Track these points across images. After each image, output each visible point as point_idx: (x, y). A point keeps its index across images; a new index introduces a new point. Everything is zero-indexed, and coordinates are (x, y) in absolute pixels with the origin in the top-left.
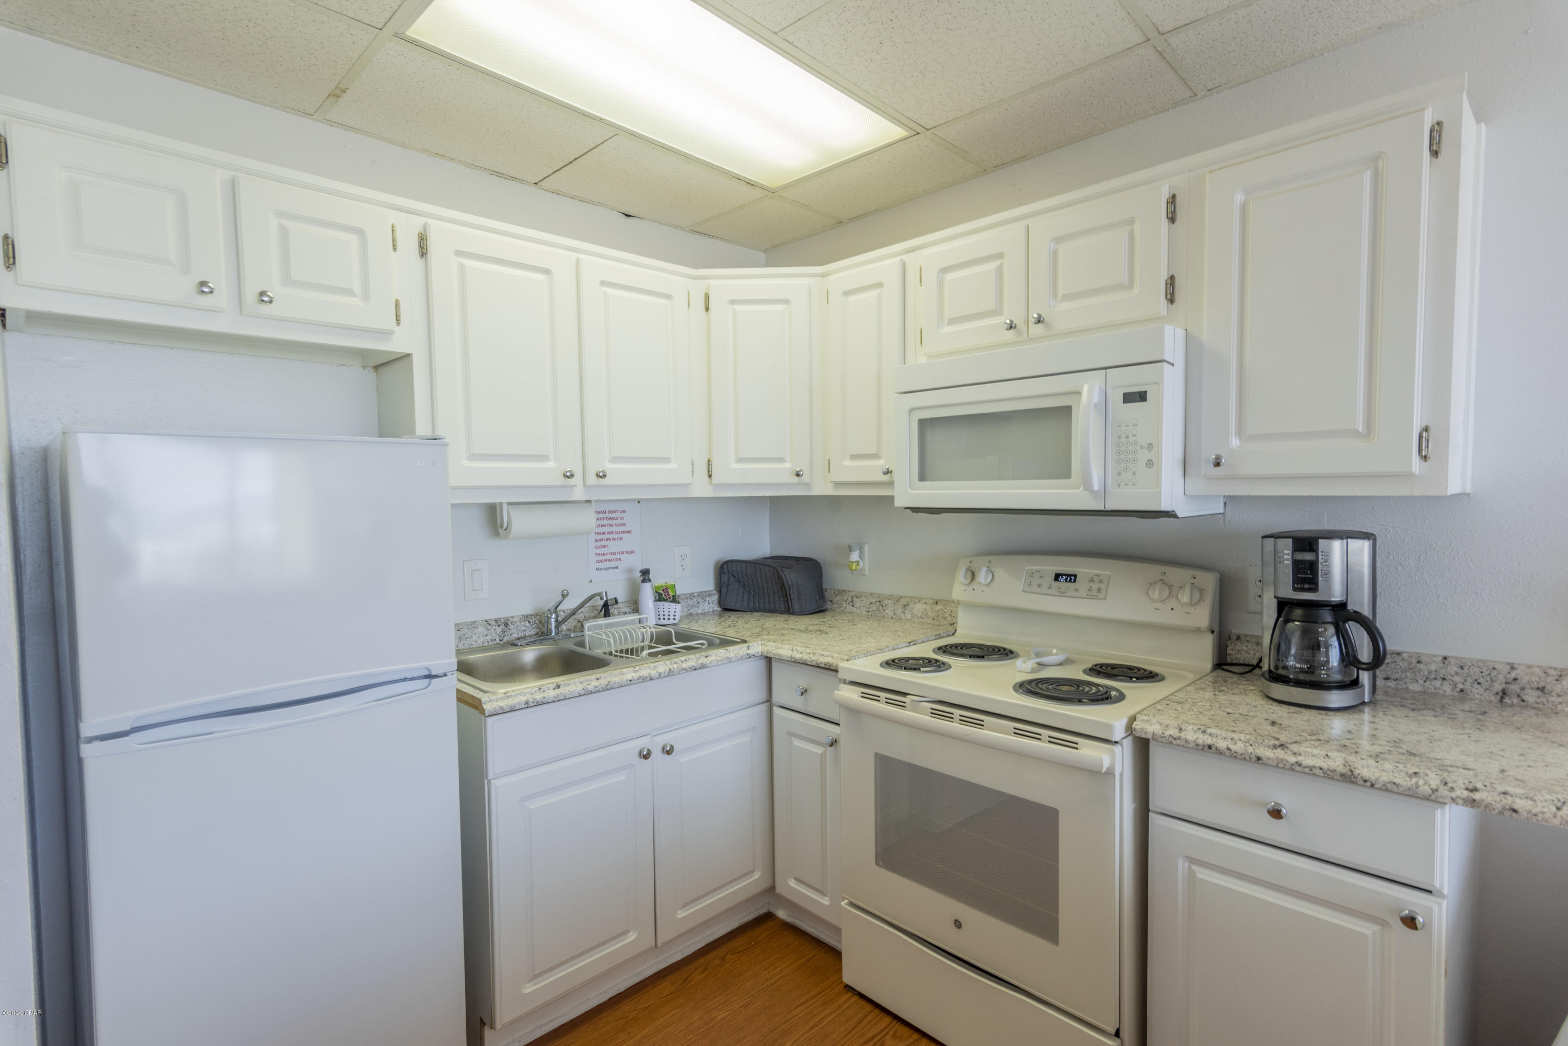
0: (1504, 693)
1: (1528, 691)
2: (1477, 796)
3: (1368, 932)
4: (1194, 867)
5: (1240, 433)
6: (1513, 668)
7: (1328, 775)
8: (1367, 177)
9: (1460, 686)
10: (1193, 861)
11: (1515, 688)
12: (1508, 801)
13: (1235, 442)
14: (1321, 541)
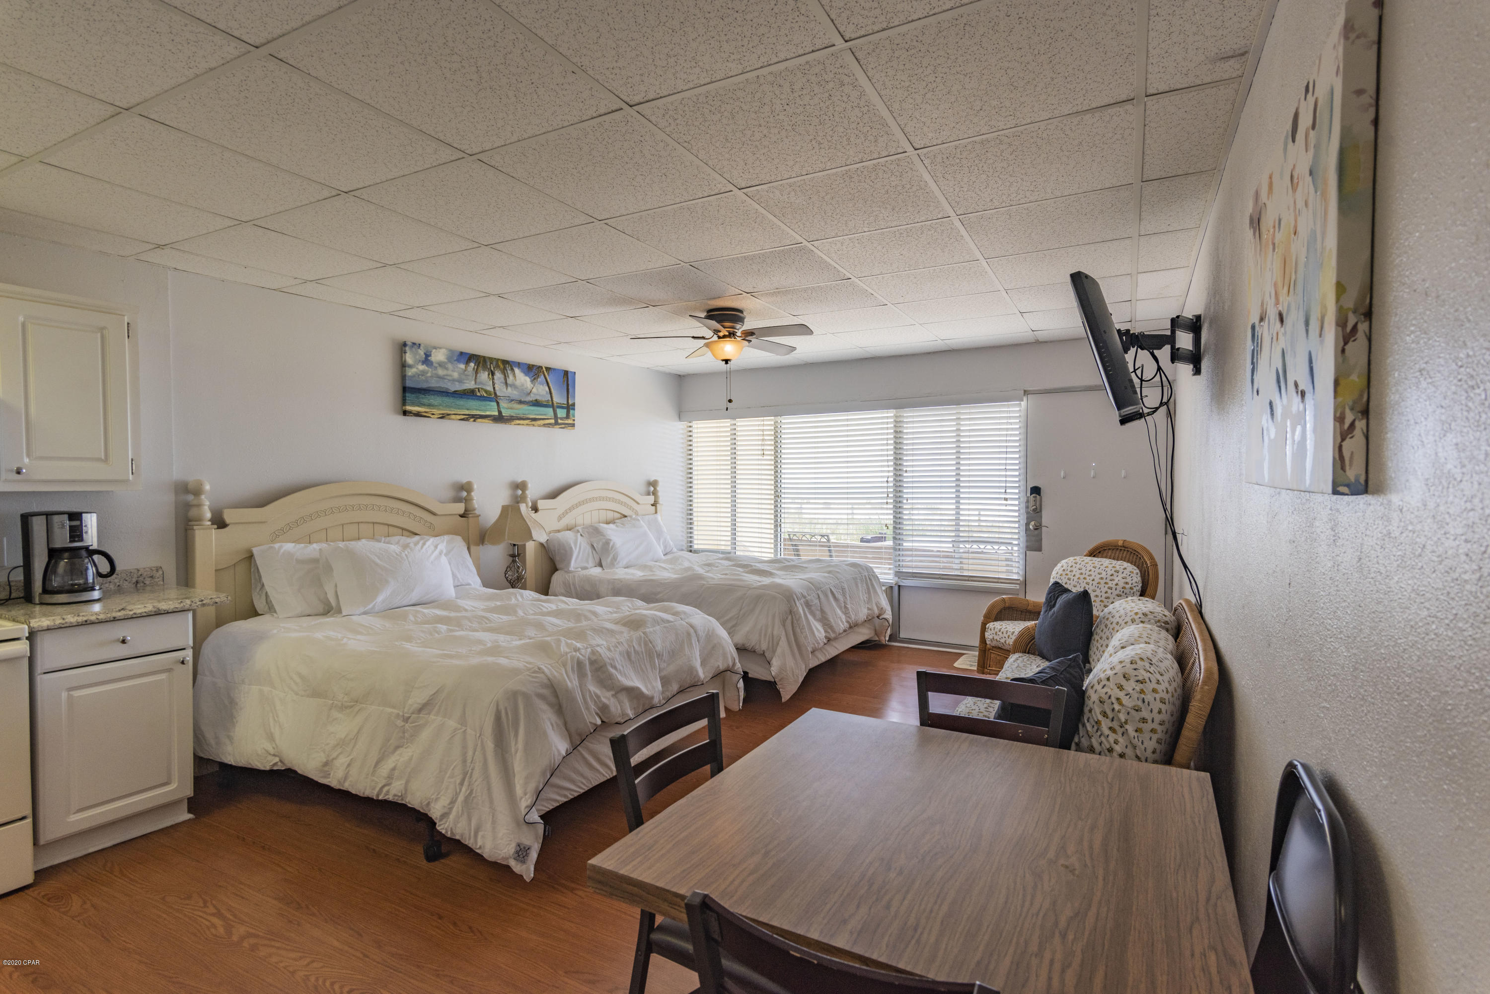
0: (137, 582)
1: (147, 579)
2: (204, 602)
3: (164, 677)
4: (71, 693)
5: (28, 456)
6: (138, 570)
7: (149, 615)
8: (99, 335)
9: (118, 584)
10: (70, 689)
11: (141, 579)
12: (213, 600)
13: (26, 460)
14: (83, 515)
